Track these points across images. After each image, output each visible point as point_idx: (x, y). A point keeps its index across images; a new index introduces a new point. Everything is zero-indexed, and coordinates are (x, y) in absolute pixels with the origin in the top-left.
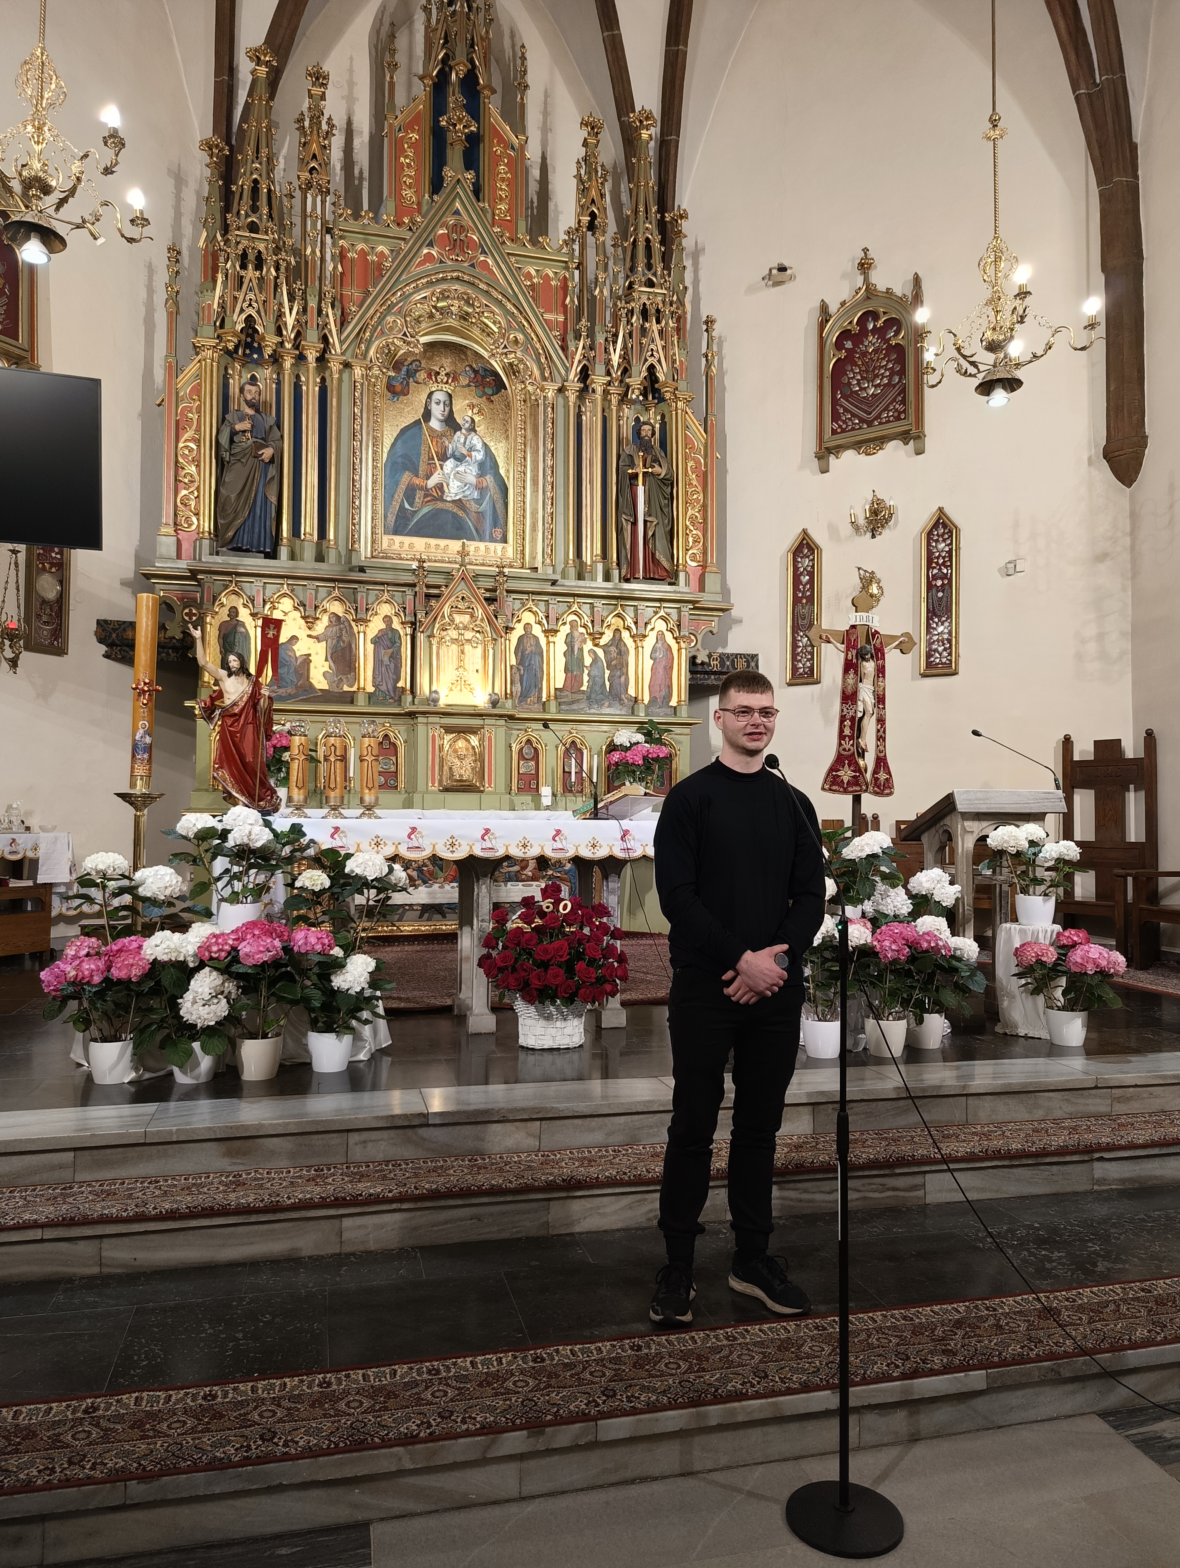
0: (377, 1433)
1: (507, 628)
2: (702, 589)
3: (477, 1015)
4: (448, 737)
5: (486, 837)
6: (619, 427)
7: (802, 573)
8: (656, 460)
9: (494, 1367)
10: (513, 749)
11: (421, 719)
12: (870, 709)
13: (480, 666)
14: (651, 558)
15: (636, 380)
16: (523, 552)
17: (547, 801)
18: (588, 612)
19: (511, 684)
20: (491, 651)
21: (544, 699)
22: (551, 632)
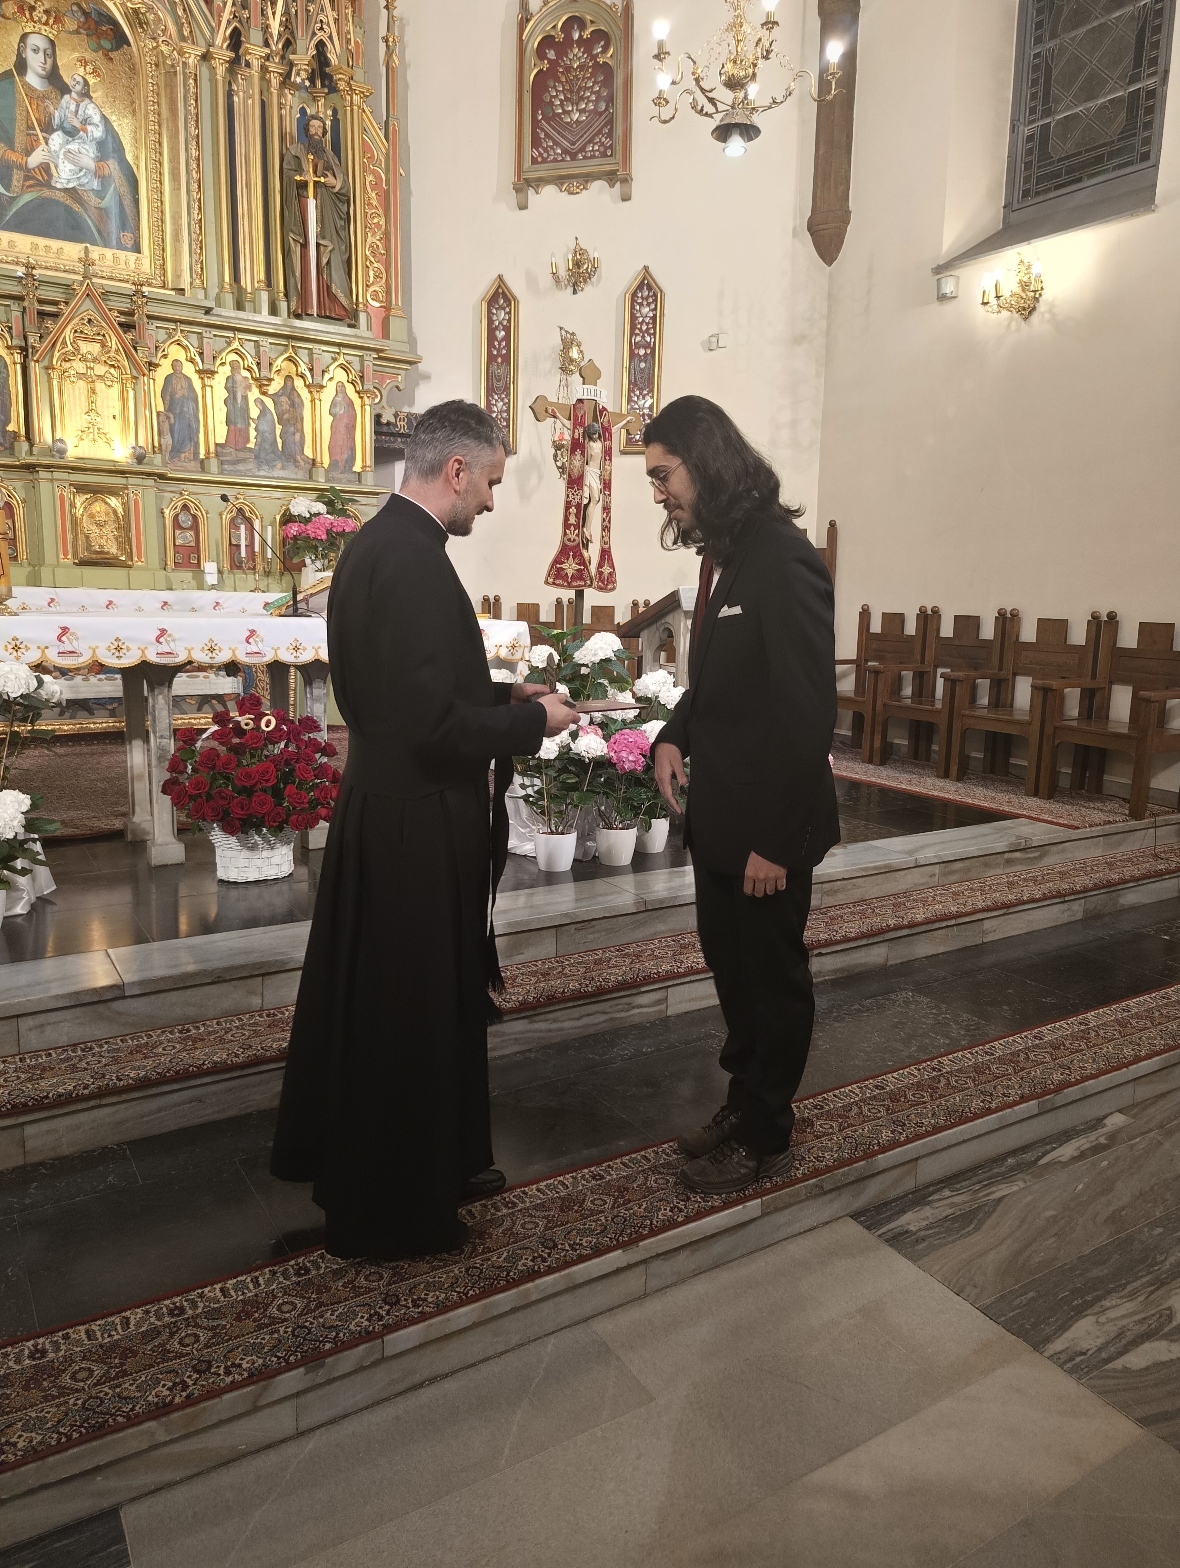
0: (119, 1410)
1: (150, 364)
2: (386, 334)
3: (161, 845)
4: (80, 500)
5: (162, 640)
6: (281, 117)
7: (497, 328)
8: (328, 168)
9: (250, 1291)
10: (167, 516)
11: (43, 474)
12: (596, 494)
13: (117, 412)
14: (325, 290)
15: (303, 57)
16: (163, 266)
17: (211, 578)
18: (253, 352)
19: (160, 434)
20: (131, 393)
21: (202, 456)
22: (206, 373)
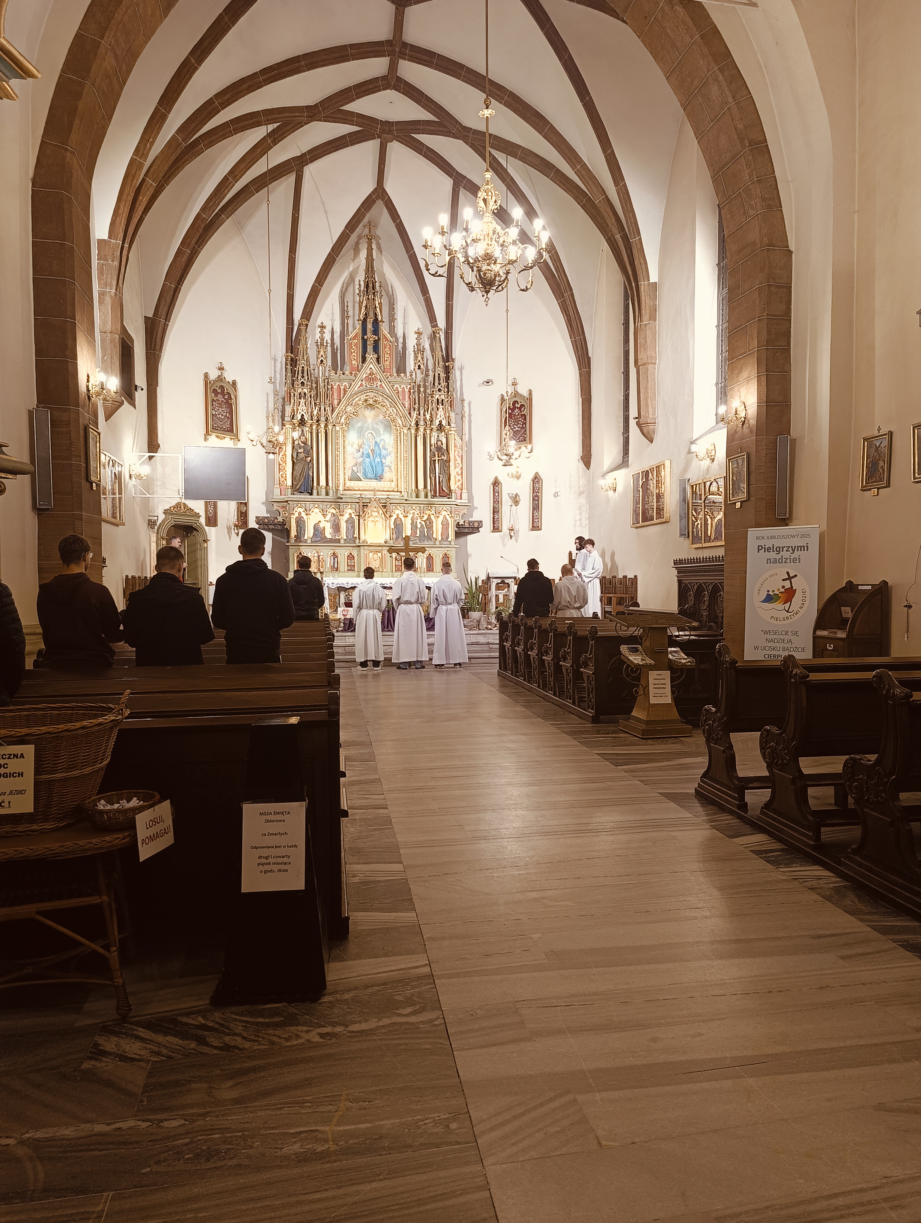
2: (461, 498)
4: (371, 554)
7: (496, 492)
8: (443, 454)
11: (362, 548)
13: (381, 529)
14: (441, 488)
15: (435, 426)
18: (419, 509)
19: (392, 535)
20: (385, 524)
